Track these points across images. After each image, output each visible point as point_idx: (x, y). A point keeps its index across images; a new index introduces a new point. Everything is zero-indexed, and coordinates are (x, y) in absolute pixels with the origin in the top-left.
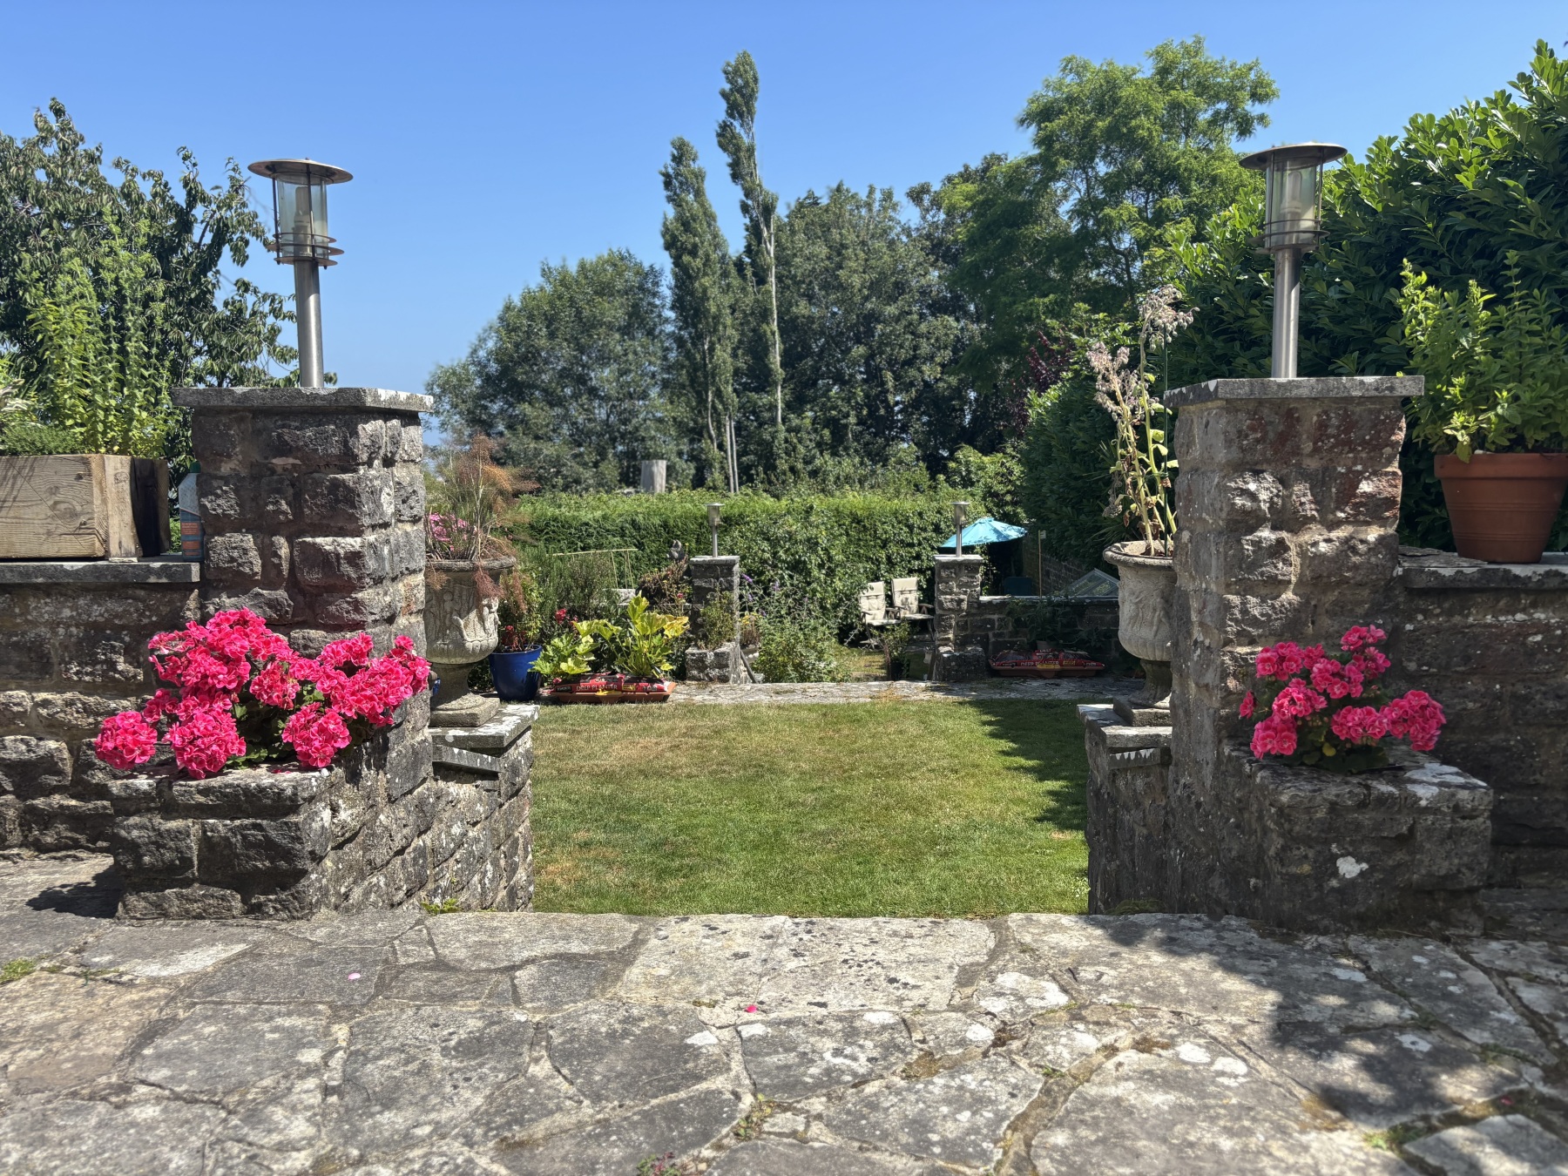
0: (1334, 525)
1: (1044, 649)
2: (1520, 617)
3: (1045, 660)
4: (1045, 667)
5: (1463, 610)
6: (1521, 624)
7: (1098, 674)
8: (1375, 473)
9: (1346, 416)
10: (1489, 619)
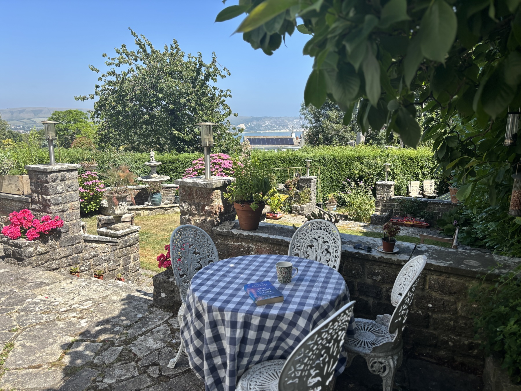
0: (201, 216)
1: (409, 217)
2: (239, 243)
3: (408, 220)
4: (407, 223)
5: (227, 240)
6: (239, 246)
7: (427, 227)
8: (209, 205)
9: (200, 191)
10: (232, 243)
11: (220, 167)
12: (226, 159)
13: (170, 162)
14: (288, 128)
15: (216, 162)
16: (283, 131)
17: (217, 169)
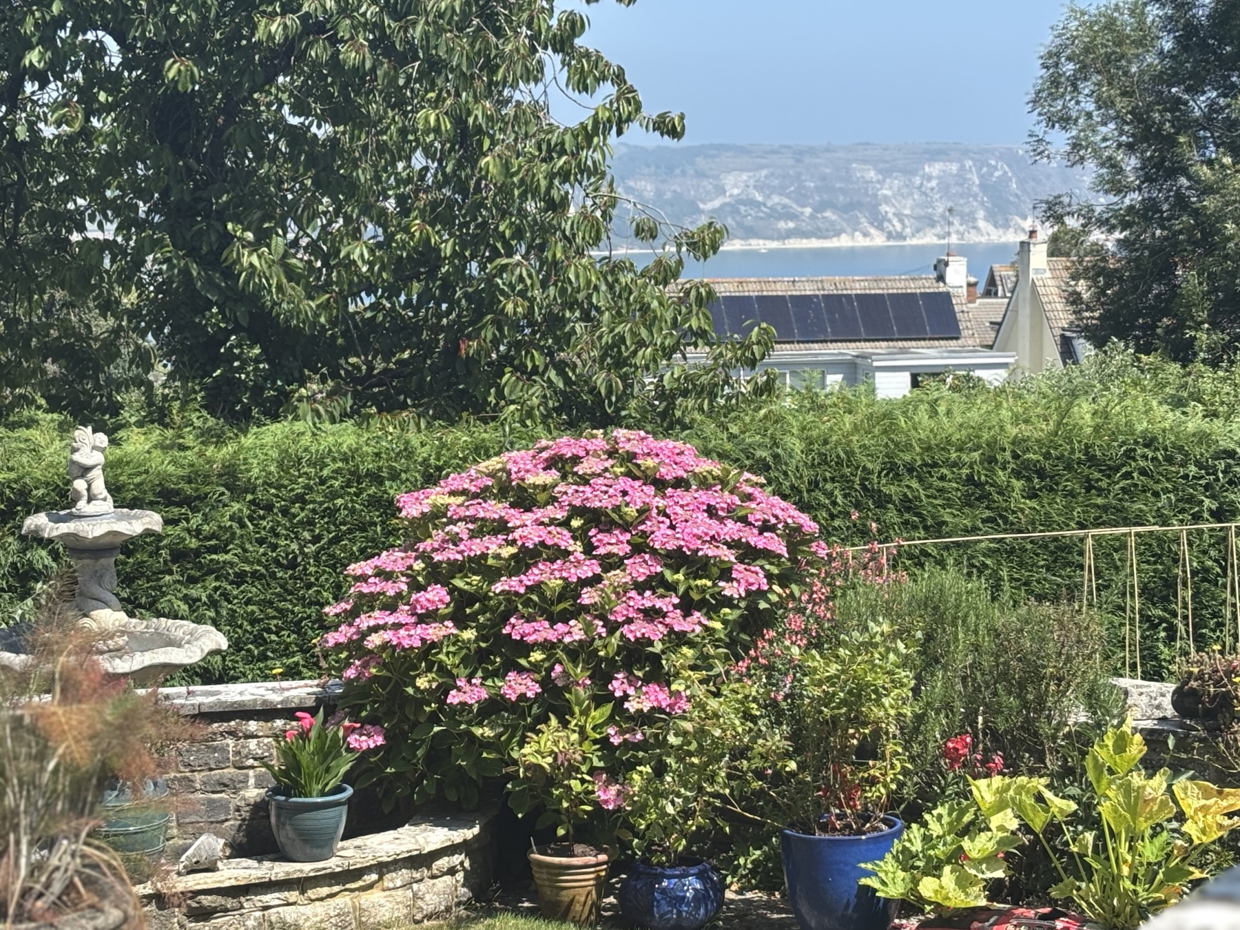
11: (638, 549)
12: (679, 483)
14: (879, 221)
15: (605, 503)
16: (844, 242)
17: (610, 563)
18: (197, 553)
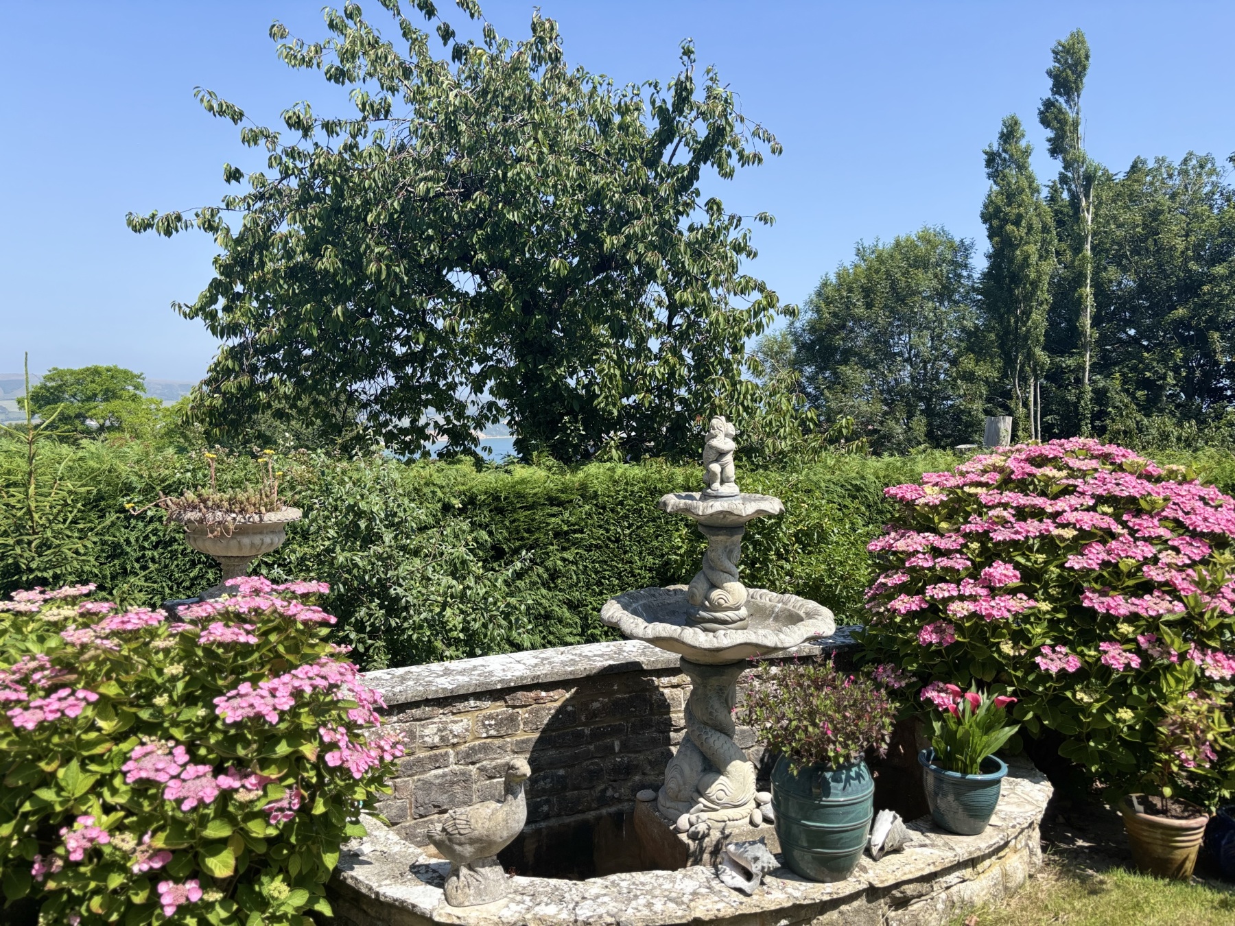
13: (552, 501)
18: (566, 533)
